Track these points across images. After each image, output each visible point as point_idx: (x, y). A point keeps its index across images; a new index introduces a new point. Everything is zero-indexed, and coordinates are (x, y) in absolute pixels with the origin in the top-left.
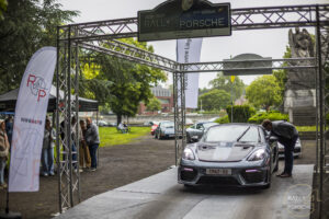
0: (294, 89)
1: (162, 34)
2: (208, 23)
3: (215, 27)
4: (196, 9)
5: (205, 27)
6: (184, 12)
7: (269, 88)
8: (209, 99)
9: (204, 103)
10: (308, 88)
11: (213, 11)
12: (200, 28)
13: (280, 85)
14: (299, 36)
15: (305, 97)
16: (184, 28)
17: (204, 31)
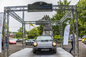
0: (45, 31)
1: (34, 10)
2: (47, 8)
3: (48, 9)
4: (44, 5)
5: (46, 9)
6: (40, 5)
7: (35, 31)
8: (18, 35)
9: (16, 36)
10: (49, 31)
11: (48, 5)
12: (44, 9)
13: (39, 31)
14: (47, 17)
15: (48, 33)
16: (40, 9)
17: (46, 10)
